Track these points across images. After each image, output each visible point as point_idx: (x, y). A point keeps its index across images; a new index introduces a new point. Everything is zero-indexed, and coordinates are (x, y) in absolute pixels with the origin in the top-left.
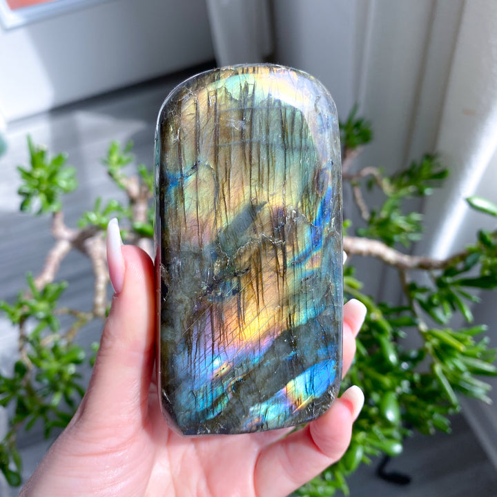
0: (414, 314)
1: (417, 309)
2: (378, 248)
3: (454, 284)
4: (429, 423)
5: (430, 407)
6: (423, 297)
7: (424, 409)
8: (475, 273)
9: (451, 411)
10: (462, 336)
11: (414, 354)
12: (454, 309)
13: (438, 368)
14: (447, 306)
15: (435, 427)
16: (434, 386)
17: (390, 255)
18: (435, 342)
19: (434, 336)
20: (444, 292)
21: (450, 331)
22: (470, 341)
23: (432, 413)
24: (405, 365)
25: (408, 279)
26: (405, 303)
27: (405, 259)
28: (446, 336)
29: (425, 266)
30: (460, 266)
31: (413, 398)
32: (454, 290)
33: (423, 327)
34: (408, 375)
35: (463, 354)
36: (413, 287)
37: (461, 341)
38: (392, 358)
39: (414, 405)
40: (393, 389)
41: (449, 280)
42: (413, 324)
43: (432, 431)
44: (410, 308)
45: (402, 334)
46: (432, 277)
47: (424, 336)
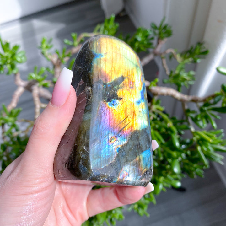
0: (189, 124)
1: (190, 121)
2: (172, 92)
3: (208, 110)
4: (194, 173)
5: (195, 165)
6: (193, 115)
7: (192, 166)
8: (219, 105)
9: (204, 167)
10: (211, 134)
11: (188, 141)
12: (208, 122)
13: (199, 148)
14: (204, 120)
15: (197, 175)
16: (197, 156)
17: (178, 95)
18: (198, 137)
19: (198, 134)
20: (203, 114)
21: (205, 132)
22: (215, 137)
23: (196, 168)
24: (183, 146)
25: (186, 107)
26: (185, 119)
27: (185, 97)
28: (203, 134)
29: (195, 101)
30: (212, 101)
31: (187, 161)
32: (208, 113)
33: (193, 129)
34: (185, 151)
35: (211, 143)
36: (188, 111)
37: (210, 137)
38: (177, 144)
39: (187, 164)
40: (177, 158)
41: (206, 108)
42: (188, 129)
43: (195, 177)
44: (187, 121)
45: (182, 132)
46: (197, 106)
47: (193, 134)
